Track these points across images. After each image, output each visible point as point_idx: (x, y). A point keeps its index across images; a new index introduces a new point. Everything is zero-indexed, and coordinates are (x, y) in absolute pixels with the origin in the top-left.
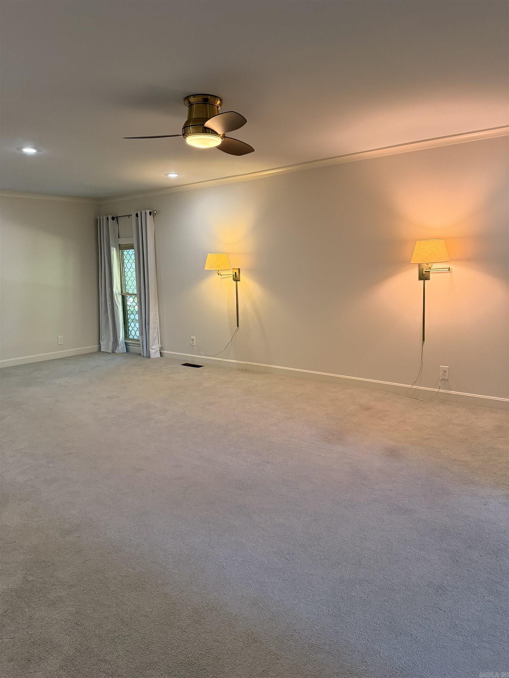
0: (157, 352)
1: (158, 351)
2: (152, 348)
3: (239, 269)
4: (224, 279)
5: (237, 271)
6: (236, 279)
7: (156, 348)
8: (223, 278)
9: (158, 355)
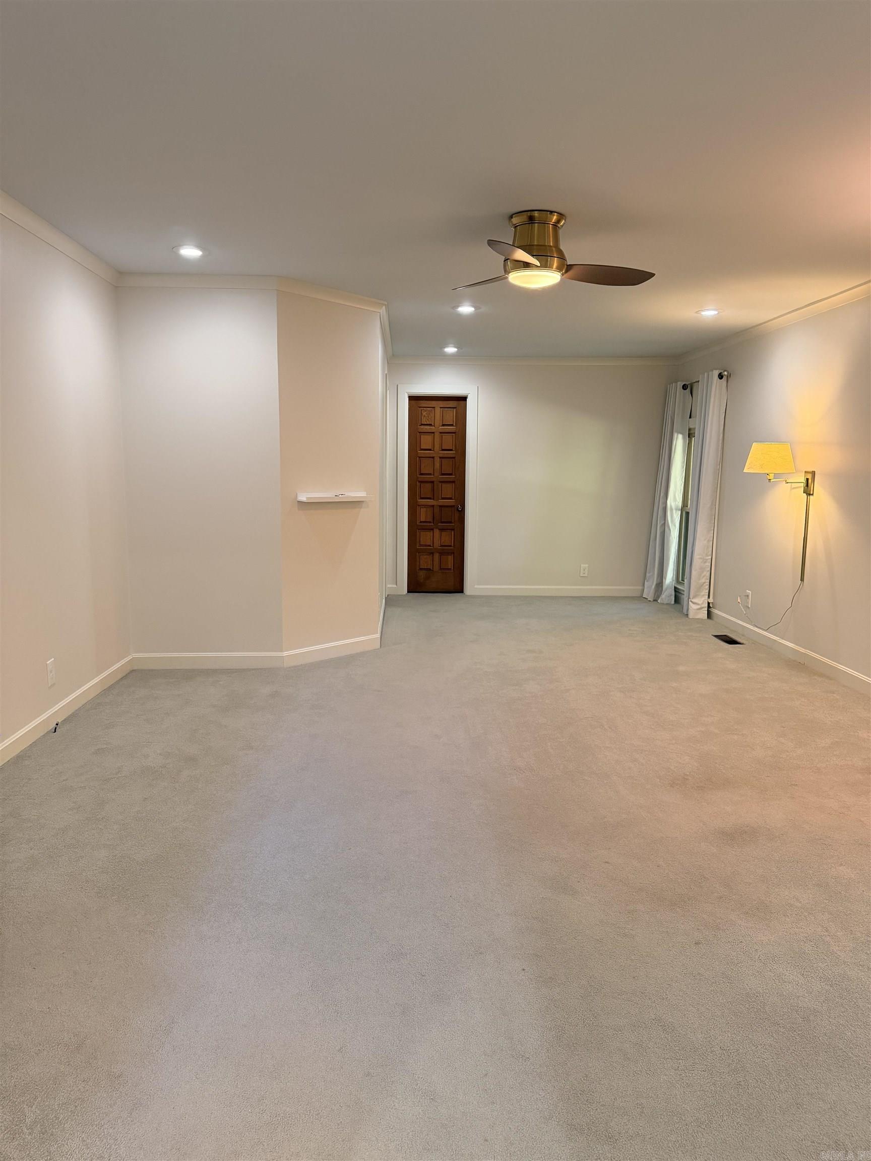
0: (701, 611)
1: (703, 608)
2: (692, 600)
3: (813, 473)
4: (795, 490)
5: (809, 476)
6: (808, 492)
7: (700, 603)
8: (794, 488)
9: (704, 614)
